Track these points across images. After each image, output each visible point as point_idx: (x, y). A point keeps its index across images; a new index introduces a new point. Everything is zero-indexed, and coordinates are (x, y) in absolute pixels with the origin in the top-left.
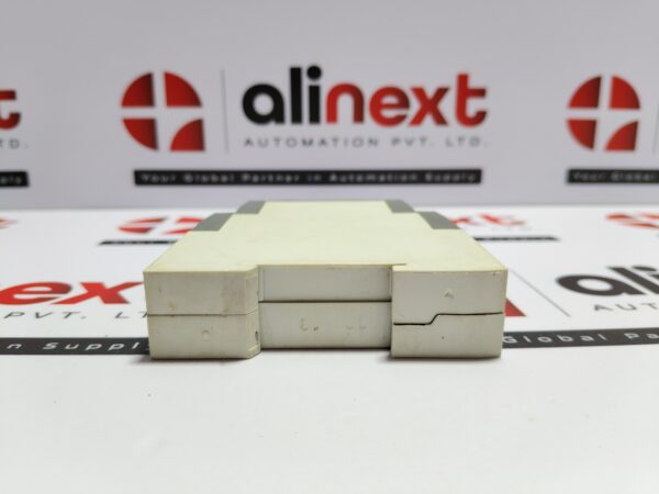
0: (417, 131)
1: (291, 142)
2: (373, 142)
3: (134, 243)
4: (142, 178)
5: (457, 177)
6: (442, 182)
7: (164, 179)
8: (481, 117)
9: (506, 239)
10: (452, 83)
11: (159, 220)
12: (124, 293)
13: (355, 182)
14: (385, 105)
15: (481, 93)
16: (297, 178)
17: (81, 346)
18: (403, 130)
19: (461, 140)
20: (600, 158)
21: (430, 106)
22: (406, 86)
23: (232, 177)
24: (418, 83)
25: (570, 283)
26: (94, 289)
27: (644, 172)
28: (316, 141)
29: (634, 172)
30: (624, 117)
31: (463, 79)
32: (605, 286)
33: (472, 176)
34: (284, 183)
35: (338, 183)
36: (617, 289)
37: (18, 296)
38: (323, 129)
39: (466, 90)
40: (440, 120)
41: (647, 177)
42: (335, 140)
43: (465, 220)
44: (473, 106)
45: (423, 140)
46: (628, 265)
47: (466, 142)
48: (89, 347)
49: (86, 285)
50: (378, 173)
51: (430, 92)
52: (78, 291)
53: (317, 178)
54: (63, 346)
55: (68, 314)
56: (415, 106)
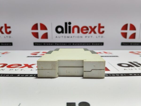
0: (90, 35)
1: (65, 37)
2: (81, 37)
3: (34, 57)
4: (35, 44)
5: (98, 44)
6: (95, 45)
7: (40, 44)
8: (103, 32)
9: (108, 56)
10: (97, 25)
11: (39, 52)
12: (32, 66)
13: (78, 45)
14: (84, 30)
15: (103, 27)
16: (66, 44)
17: (24, 75)
18: (87, 35)
19: (99, 37)
21: (93, 30)
22: (88, 26)
23: (53, 44)
24: (90, 25)
25: (120, 65)
28: (70, 37)
31: (99, 25)
33: (102, 44)
34: (63, 45)
35: (74, 45)
36: (129, 66)
37: (12, 66)
38: (71, 34)
39: (100, 27)
40: (95, 33)
41: (138, 44)
42: (74, 37)
43: (100, 53)
44: (102, 30)
45: (91, 37)
48: (26, 76)
50: (82, 43)
52: (23, 65)
53: (70, 44)
54: (21, 75)
55: (22, 70)
56: (90, 30)
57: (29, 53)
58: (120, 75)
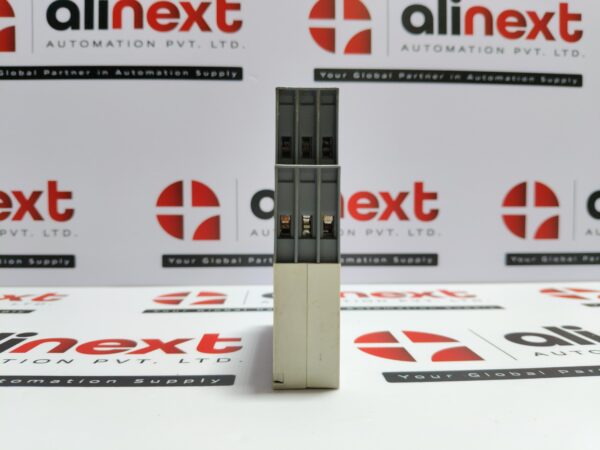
0: (385, 224)
2: (351, 232)
3: (171, 311)
4: (169, 261)
6: (407, 264)
7: (186, 262)
8: (434, 214)
10: (411, 189)
11: (185, 294)
12: (179, 346)
14: (360, 205)
15: (433, 196)
17: (162, 381)
18: (374, 223)
19: (420, 231)
20: (530, 245)
21: (395, 206)
22: (375, 191)
23: (240, 260)
25: (515, 338)
26: (154, 345)
27: (567, 255)
29: (559, 255)
30: (548, 212)
31: (419, 186)
32: (543, 340)
33: (431, 260)
36: (551, 341)
37: (96, 349)
39: (421, 194)
40: (403, 216)
43: (428, 294)
44: (428, 206)
45: (390, 231)
46: (559, 325)
47: (424, 233)
48: (168, 382)
49: (147, 341)
51: (394, 196)
52: (142, 345)
54: (147, 381)
55: (143, 361)
56: (383, 205)
57: (148, 296)
58: (523, 374)
